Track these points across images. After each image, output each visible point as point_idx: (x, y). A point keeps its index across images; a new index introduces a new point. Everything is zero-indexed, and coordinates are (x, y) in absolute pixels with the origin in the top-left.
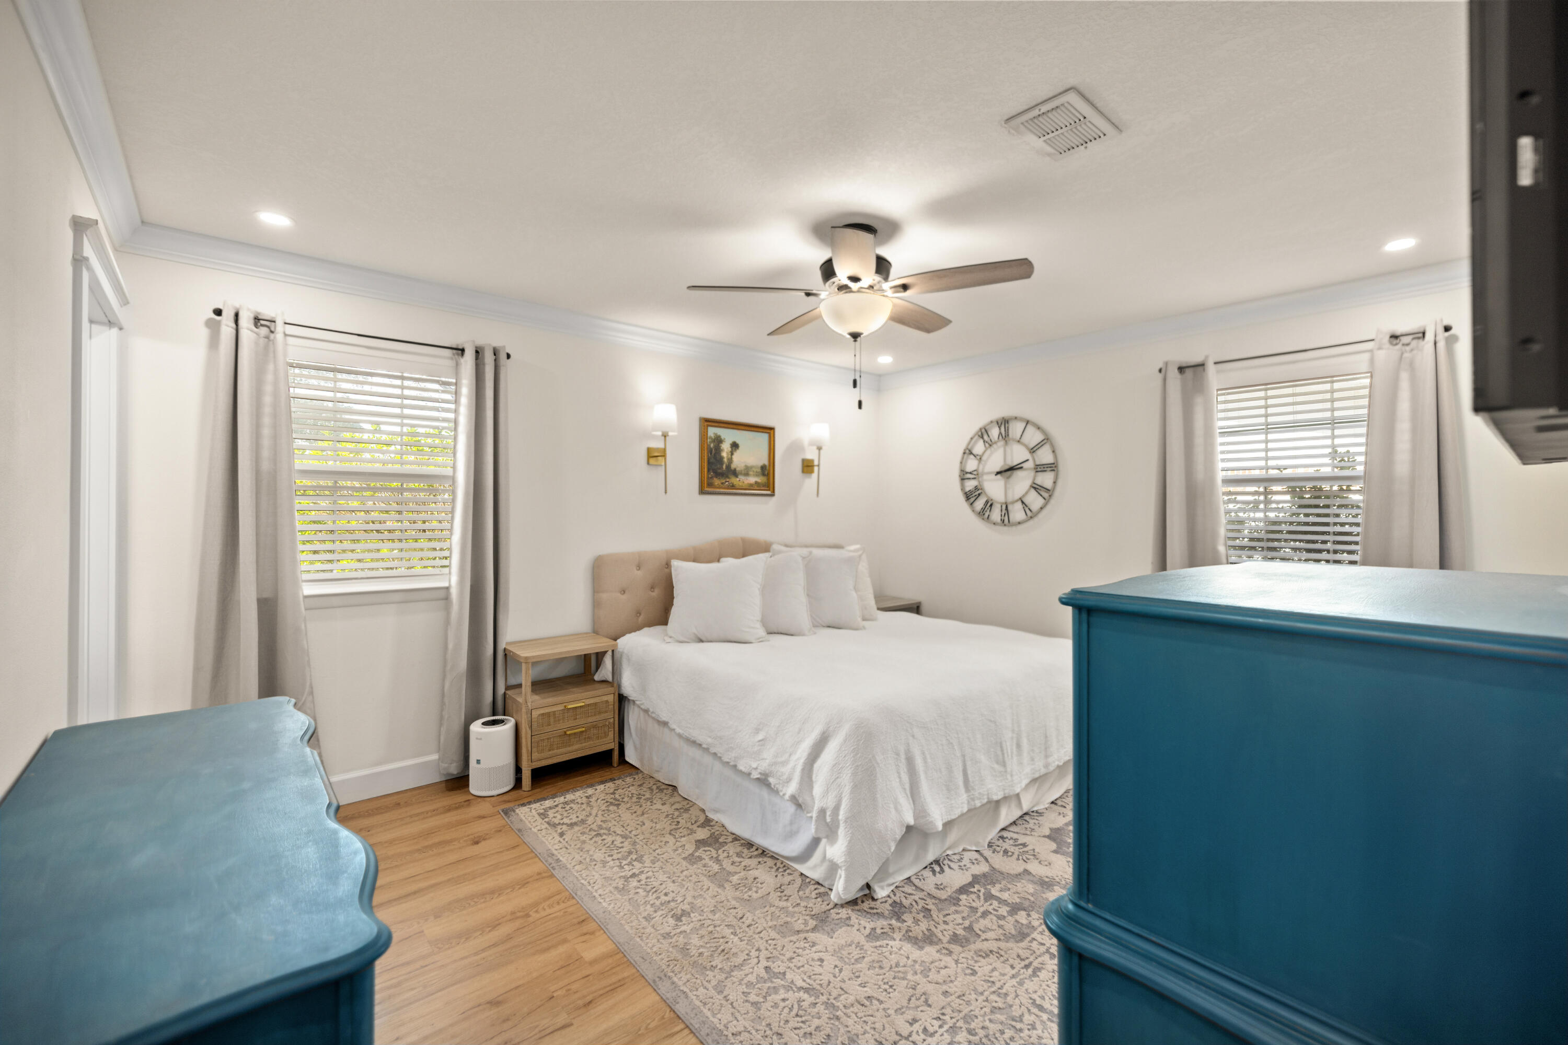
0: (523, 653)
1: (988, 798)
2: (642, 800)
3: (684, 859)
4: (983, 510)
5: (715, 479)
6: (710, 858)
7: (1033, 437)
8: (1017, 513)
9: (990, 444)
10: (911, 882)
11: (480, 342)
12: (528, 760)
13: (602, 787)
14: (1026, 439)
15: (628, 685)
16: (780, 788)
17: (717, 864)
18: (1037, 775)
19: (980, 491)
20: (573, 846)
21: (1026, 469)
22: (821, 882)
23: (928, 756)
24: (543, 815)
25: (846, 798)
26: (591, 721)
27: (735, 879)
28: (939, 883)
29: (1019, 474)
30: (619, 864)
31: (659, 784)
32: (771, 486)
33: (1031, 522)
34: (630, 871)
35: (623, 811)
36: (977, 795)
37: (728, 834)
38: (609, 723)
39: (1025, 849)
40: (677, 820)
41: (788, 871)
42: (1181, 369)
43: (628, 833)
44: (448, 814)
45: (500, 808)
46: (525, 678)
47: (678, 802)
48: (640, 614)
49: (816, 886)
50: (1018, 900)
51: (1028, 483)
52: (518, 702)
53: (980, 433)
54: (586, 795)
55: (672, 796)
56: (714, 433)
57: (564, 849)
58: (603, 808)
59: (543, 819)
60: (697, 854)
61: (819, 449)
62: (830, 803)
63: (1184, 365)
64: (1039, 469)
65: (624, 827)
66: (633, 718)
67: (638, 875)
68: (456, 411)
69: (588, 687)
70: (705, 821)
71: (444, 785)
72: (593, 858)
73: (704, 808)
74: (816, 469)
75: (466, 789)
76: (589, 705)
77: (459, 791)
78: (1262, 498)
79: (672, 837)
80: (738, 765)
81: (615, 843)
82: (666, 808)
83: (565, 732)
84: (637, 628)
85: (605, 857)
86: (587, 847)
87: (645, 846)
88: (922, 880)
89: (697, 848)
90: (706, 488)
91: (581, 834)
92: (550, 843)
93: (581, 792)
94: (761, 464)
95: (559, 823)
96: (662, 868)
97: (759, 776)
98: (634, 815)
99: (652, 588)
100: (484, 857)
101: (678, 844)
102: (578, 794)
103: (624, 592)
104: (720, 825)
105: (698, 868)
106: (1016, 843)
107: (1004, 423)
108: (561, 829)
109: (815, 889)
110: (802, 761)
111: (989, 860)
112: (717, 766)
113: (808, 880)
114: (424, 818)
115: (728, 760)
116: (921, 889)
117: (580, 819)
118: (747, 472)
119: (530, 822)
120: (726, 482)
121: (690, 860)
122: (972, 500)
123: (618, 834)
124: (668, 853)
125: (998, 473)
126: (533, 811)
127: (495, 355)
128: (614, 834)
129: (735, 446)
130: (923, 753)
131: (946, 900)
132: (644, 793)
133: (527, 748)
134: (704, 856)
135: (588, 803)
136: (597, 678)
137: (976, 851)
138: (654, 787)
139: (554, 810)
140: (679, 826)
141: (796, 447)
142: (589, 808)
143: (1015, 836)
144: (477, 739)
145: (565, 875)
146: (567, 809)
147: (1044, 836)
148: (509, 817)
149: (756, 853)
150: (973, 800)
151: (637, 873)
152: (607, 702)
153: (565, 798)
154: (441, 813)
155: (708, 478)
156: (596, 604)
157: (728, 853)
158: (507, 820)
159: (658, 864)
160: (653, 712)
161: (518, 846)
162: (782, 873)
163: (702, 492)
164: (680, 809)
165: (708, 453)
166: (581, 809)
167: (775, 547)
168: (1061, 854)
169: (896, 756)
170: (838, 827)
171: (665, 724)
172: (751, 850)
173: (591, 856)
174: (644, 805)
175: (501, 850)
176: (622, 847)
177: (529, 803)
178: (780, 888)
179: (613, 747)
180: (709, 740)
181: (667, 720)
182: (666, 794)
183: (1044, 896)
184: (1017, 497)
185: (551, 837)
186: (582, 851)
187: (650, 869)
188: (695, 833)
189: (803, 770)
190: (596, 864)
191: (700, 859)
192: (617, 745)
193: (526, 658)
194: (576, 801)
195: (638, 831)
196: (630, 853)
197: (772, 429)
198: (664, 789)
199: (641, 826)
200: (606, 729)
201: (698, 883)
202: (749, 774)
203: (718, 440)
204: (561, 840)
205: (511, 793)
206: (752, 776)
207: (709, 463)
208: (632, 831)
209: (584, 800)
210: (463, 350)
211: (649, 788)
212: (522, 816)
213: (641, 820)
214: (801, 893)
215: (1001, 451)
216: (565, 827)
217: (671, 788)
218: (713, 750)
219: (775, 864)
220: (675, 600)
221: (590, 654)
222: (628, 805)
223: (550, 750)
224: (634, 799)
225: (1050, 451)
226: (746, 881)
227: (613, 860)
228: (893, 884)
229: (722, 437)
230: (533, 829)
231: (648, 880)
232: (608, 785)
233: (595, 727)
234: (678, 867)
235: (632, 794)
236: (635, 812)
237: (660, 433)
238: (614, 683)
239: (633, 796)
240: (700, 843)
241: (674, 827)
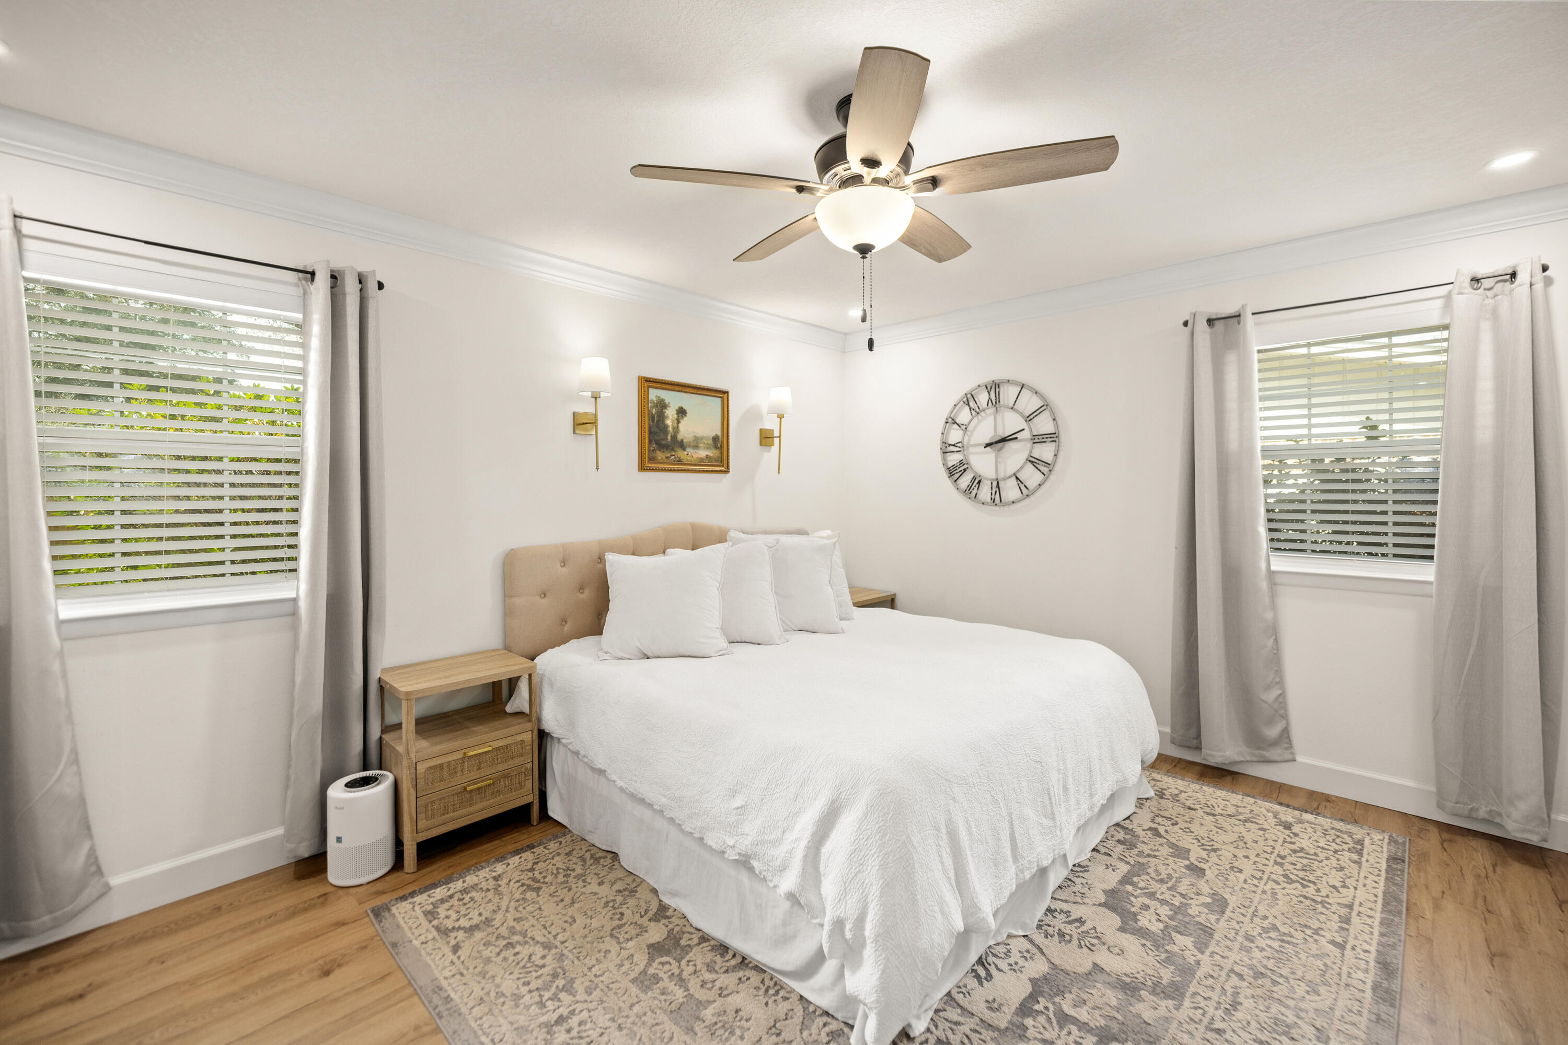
0: (402, 685)
1: (1038, 866)
2: (571, 879)
3: (634, 981)
4: (970, 487)
5: (658, 452)
6: (669, 977)
7: (1029, 403)
8: (1011, 491)
9: (977, 412)
10: (953, 999)
11: (338, 264)
12: (412, 831)
13: (515, 860)
14: (1020, 405)
15: (551, 718)
16: (769, 876)
17: (681, 986)
18: (1082, 822)
19: (965, 466)
20: (471, 970)
21: (1021, 440)
22: (831, 1012)
23: (972, 824)
24: (430, 915)
25: (874, 903)
26: (501, 769)
27: (708, 1014)
28: (990, 999)
29: (1012, 445)
30: (538, 999)
31: (594, 850)
32: (725, 461)
33: (1027, 501)
34: (554, 1011)
35: (545, 900)
36: (1026, 865)
37: (692, 930)
38: (526, 769)
39: (1084, 928)
40: (621, 910)
41: (782, 993)
42: (1210, 322)
43: (552, 939)
44: (291, 922)
45: (368, 906)
46: (407, 717)
47: (620, 879)
48: (566, 622)
49: (825, 1019)
50: (1102, 1022)
51: (1025, 455)
52: (397, 751)
53: (965, 399)
54: (494, 874)
55: (611, 869)
56: (657, 396)
57: (458, 977)
58: (517, 896)
59: (430, 922)
60: (651, 971)
61: (781, 417)
62: (850, 911)
63: (1214, 317)
64: (1037, 441)
65: (545, 928)
66: (557, 761)
67: (568, 1018)
68: (304, 358)
69: (497, 724)
70: (658, 910)
71: (292, 870)
72: (501, 990)
73: (655, 886)
74: (776, 441)
75: (323, 876)
76: (497, 749)
77: (313, 879)
78: (1276, 472)
79: (614, 942)
80: (705, 838)
81: (534, 958)
82: (604, 891)
83: (465, 788)
84: (562, 640)
85: (518, 988)
86: (492, 969)
87: (576, 962)
88: (967, 995)
89: (651, 959)
90: (646, 463)
91: (484, 945)
92: (438, 966)
93: (488, 869)
94: (713, 434)
95: (454, 928)
96: (602, 1002)
97: (737, 857)
98: (561, 905)
99: (581, 589)
100: (335, 1000)
101: (625, 953)
102: (484, 873)
103: (545, 595)
104: (680, 915)
105: (655, 998)
106: (1070, 919)
107: (994, 387)
108: (455, 938)
109: (825, 1025)
110: (803, 843)
111: (1044, 951)
112: (674, 833)
113: (811, 1009)
114: (255, 932)
115: (690, 830)
116: (970, 1012)
117: (483, 918)
118: (696, 443)
119: (410, 929)
120: (671, 456)
121: (642, 982)
122: (957, 476)
123: (538, 942)
124: (611, 972)
125: (987, 445)
126: (417, 908)
127: (360, 282)
128: (532, 942)
129: (682, 412)
130: (967, 822)
131: (1007, 1029)
132: (574, 866)
133: (410, 814)
134: (661, 975)
135: (496, 889)
136: (509, 709)
137: (1024, 936)
138: (588, 855)
139: (447, 905)
140: (624, 921)
141: (753, 414)
142: (497, 897)
143: (1065, 907)
144: (336, 808)
145: (456, 1027)
146: (466, 901)
147: (1100, 905)
148: (380, 922)
149: (733, 962)
150: (1022, 871)
151: (565, 1014)
152: (523, 742)
153: (464, 882)
154: (282, 921)
155: (649, 450)
156: (508, 612)
157: (695, 965)
158: (377, 926)
159: (597, 994)
160: (584, 756)
161: (389, 974)
162: (773, 998)
163: (642, 468)
164: (624, 890)
165: (649, 420)
166: (487, 899)
167: (732, 534)
168: (1131, 933)
169: (935, 832)
170: (863, 945)
171: (602, 772)
172: (727, 958)
173: (498, 986)
174: (574, 886)
175: (362, 984)
176: (544, 966)
177: (413, 894)
178: (774, 1026)
179: (531, 800)
180: (664, 800)
181: (604, 768)
182: (603, 866)
183: (1131, 1008)
184: (1011, 471)
185: (440, 955)
186: (484, 978)
187: (585, 1006)
188: (646, 931)
189: (805, 857)
190: (504, 1003)
191: (656, 979)
192: (537, 797)
193: (408, 693)
194: (479, 887)
195: (567, 934)
196: (555, 976)
197: (726, 393)
198: (600, 858)
199: (571, 925)
200: (522, 778)
201: (657, 1027)
202: (723, 852)
203: (662, 405)
204: (455, 960)
205: (387, 878)
206: (726, 856)
207: (650, 433)
208: (557, 934)
209: (492, 883)
210: (313, 274)
211: (580, 857)
212: (399, 918)
213: (570, 913)
214: (805, 1033)
215: (992, 418)
216: (461, 935)
217: (609, 856)
218: (668, 814)
219: (763, 982)
220: (611, 605)
221: (501, 681)
222: (552, 888)
223: (443, 814)
224: (561, 878)
225: (1051, 419)
226: (725, 1018)
227: (530, 991)
228: (931, 1006)
229: (667, 402)
230: (414, 942)
231: (583, 1028)
232: (524, 855)
233: (506, 776)
234: (625, 998)
235: (557, 869)
236: (562, 900)
237: (589, 394)
238: (531, 716)
239: (558, 873)
240: (656, 950)
241: (617, 922)
